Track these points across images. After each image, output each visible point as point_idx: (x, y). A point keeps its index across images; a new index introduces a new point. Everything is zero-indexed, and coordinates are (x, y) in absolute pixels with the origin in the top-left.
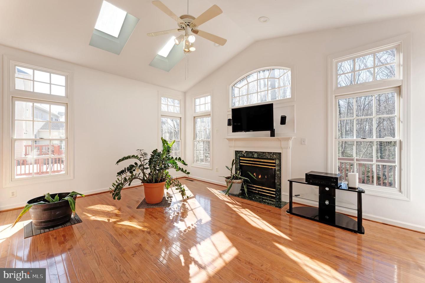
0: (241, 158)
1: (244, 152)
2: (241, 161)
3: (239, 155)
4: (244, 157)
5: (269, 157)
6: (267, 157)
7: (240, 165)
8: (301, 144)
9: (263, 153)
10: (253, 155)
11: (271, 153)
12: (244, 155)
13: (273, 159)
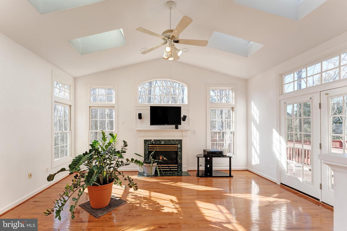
0: (149, 146)
1: (153, 140)
2: (149, 148)
3: (148, 143)
4: (152, 144)
5: (173, 143)
6: (172, 143)
7: (149, 151)
8: (193, 133)
9: (169, 140)
10: (161, 142)
11: (175, 140)
12: (153, 143)
13: (175, 144)
